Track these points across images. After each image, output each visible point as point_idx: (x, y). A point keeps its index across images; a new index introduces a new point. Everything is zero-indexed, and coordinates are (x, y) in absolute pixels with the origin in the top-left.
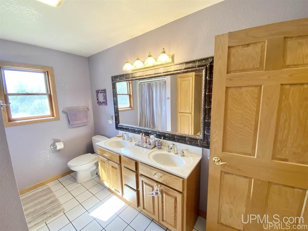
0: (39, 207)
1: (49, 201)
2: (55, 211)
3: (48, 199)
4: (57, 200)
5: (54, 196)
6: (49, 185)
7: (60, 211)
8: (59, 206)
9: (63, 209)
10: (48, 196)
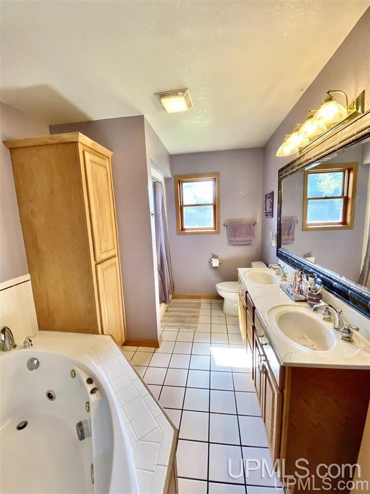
0: (184, 314)
1: (193, 314)
2: (190, 325)
3: (193, 312)
4: (198, 317)
5: (198, 312)
6: (203, 301)
7: (194, 327)
8: (196, 322)
9: (196, 328)
10: (195, 310)
